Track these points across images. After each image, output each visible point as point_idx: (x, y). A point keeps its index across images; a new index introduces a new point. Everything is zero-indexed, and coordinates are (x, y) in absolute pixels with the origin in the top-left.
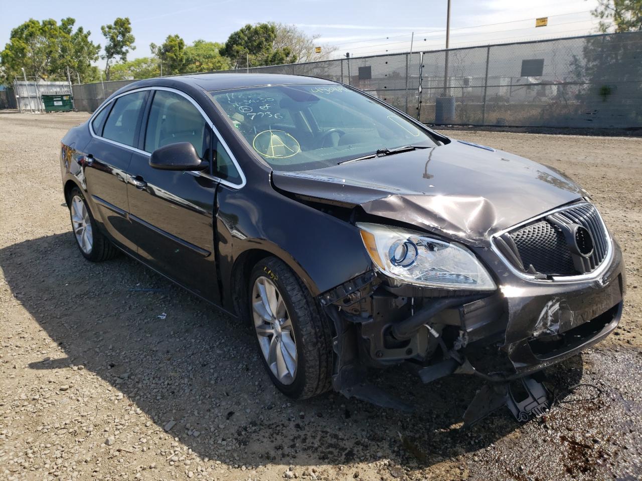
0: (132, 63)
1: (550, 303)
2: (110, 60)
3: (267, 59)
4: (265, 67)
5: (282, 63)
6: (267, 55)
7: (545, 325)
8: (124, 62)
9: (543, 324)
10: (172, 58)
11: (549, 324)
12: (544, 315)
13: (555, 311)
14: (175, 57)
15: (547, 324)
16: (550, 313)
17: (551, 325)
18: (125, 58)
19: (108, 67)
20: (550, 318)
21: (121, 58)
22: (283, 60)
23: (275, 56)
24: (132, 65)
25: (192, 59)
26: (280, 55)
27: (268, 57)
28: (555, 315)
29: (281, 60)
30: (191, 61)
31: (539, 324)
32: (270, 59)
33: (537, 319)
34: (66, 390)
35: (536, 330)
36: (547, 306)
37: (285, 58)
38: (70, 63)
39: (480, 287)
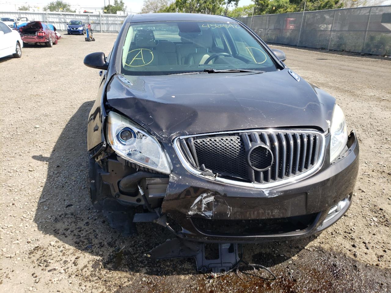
0: (247, 7)
1: (205, 195)
2: (228, 5)
3: (321, 6)
4: (318, 11)
5: (331, 8)
6: (321, 3)
7: (199, 209)
8: (236, 6)
9: (197, 208)
10: (262, 4)
11: (203, 209)
12: (199, 201)
13: (209, 201)
14: (264, 4)
15: (201, 209)
16: (204, 201)
17: (204, 211)
18: (237, 4)
19: (227, 9)
20: (204, 206)
21: (235, 4)
22: (333, 6)
23: (327, 3)
24: (247, 8)
25: (282, 5)
26: (331, 3)
27: (322, 4)
28: (208, 204)
29: (331, 7)
30: (281, 6)
31: (194, 206)
32: (322, 5)
33: (192, 203)
34: (31, 171)
35: (191, 210)
36: (202, 196)
37: (334, 5)
38: (208, 6)
39: (159, 169)
